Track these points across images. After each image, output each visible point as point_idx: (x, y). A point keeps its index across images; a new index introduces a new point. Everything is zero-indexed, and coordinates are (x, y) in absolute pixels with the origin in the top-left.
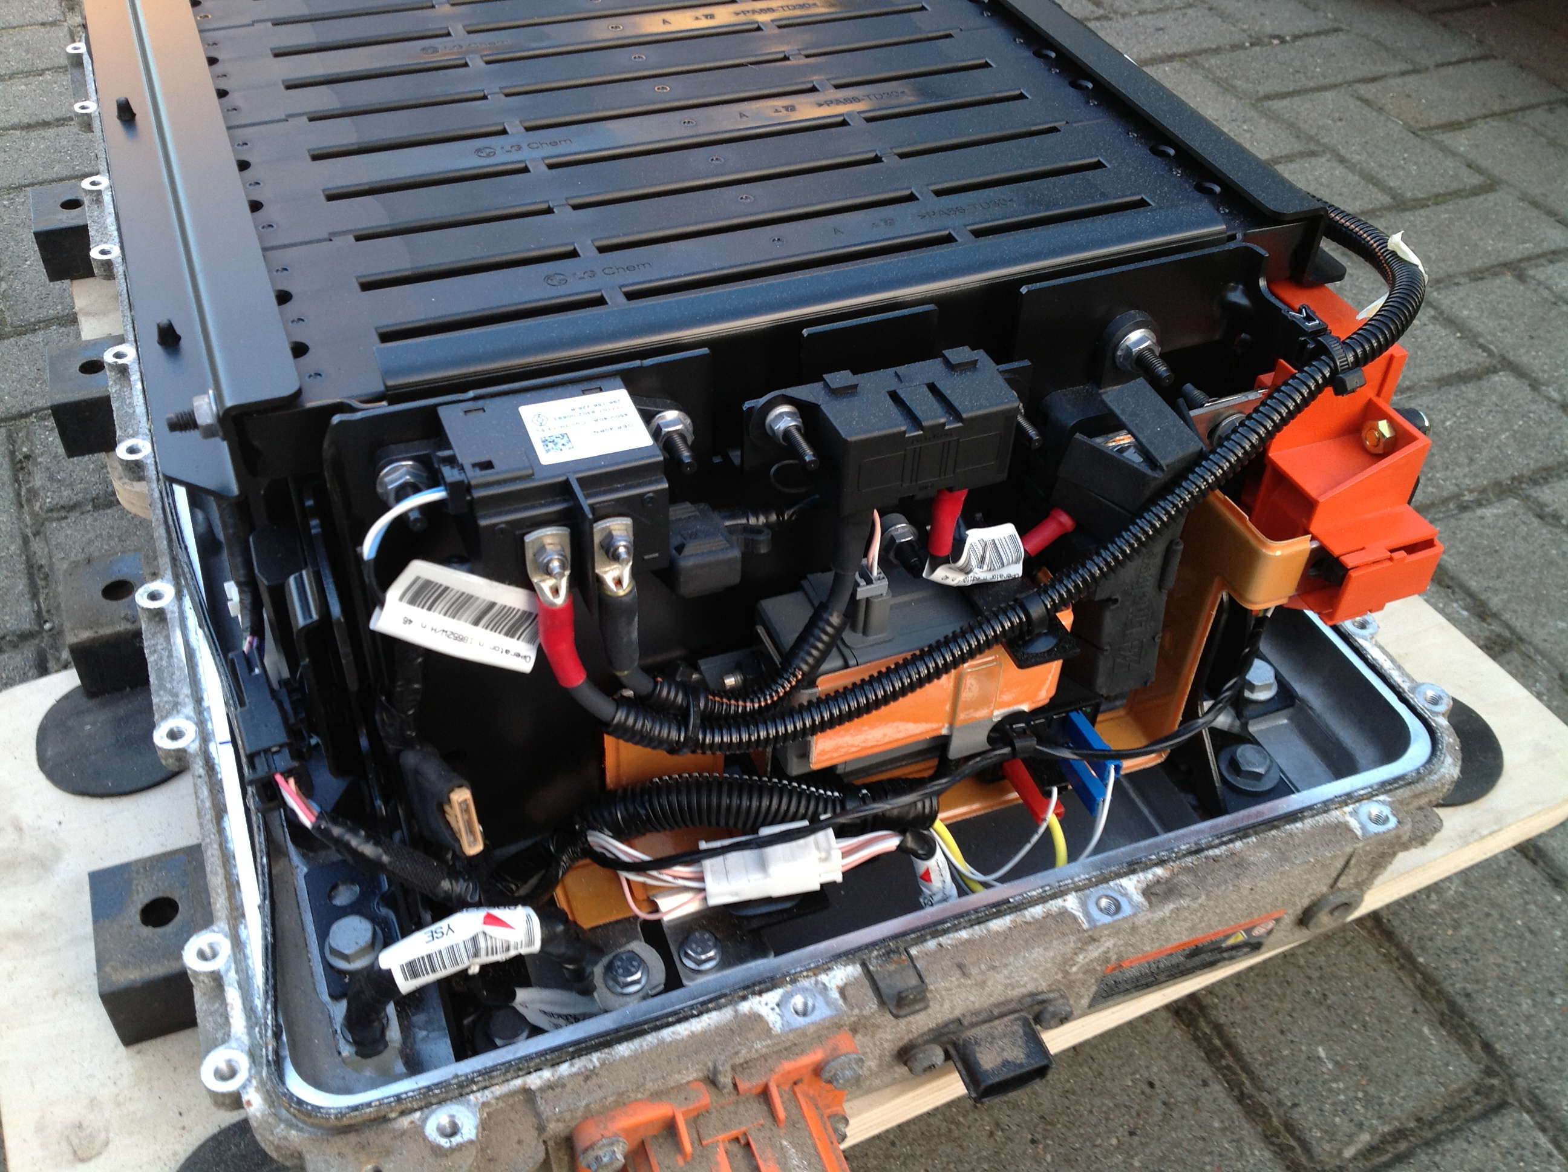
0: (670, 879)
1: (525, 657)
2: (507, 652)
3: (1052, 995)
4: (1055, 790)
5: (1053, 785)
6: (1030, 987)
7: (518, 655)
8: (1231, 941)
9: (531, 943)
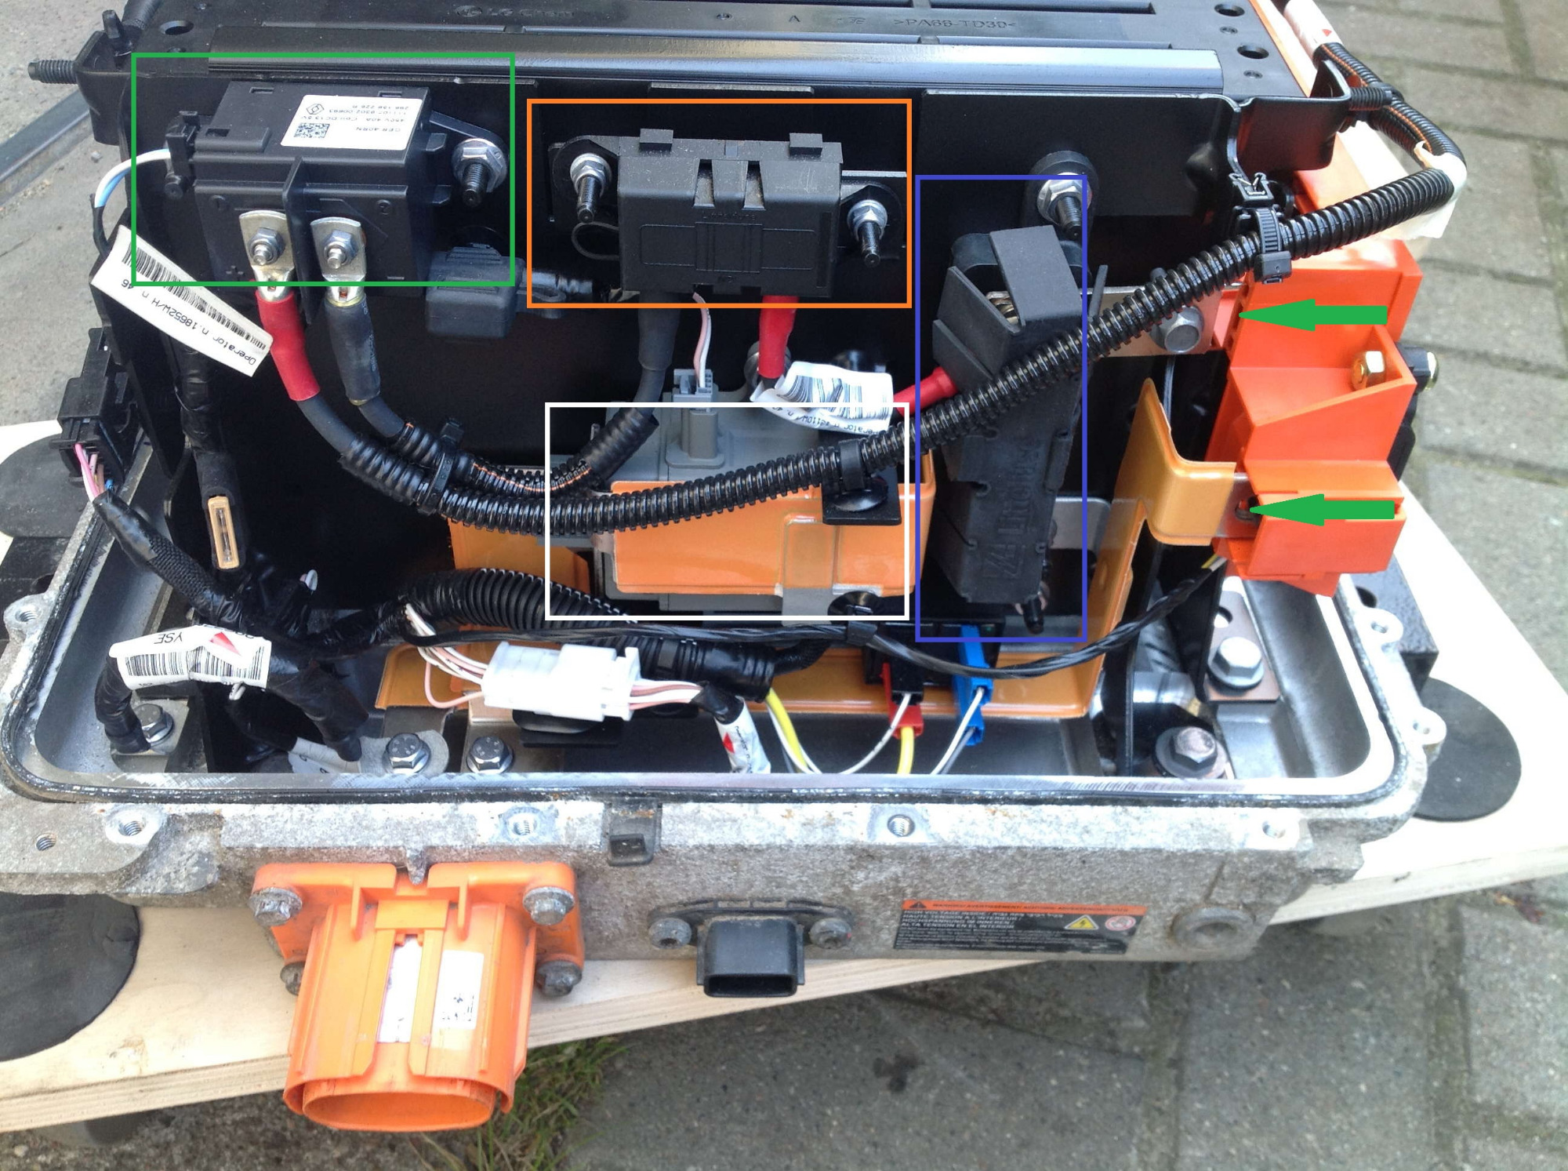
0: (456, 668)
1: (249, 359)
2: (231, 347)
3: (826, 910)
4: (907, 698)
5: (908, 690)
6: (800, 892)
7: (243, 354)
8: (1075, 925)
9: (255, 674)
